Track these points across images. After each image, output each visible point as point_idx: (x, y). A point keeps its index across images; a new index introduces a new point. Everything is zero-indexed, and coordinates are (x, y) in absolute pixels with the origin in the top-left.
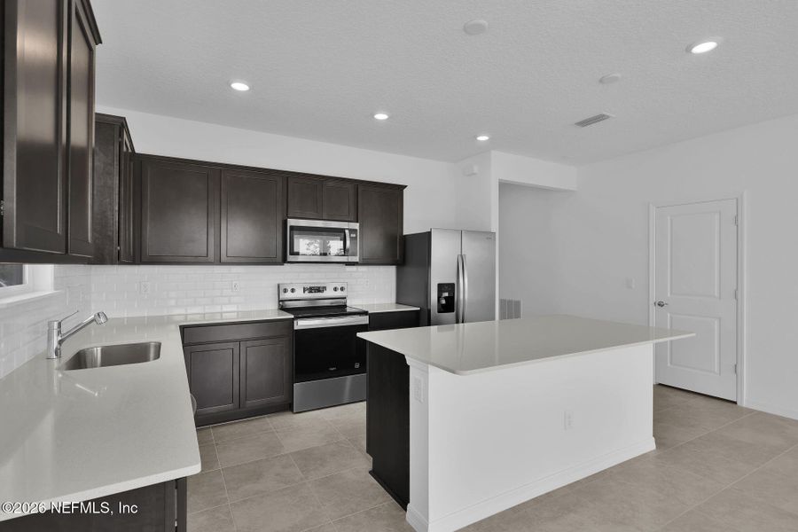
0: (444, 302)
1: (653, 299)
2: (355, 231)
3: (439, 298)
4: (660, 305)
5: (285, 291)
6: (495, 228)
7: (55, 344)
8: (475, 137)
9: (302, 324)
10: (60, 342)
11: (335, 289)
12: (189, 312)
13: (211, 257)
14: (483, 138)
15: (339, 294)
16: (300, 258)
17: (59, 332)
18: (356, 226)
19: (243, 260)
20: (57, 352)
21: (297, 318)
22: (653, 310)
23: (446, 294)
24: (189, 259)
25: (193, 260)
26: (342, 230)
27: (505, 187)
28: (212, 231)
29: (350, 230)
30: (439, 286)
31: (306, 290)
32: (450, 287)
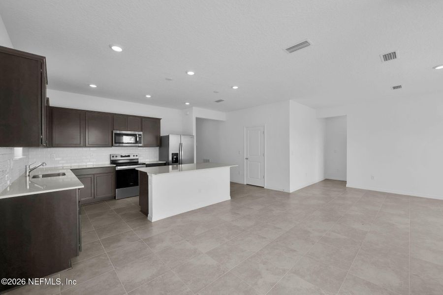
0: (174, 159)
1: (245, 157)
2: (140, 135)
3: (173, 158)
4: (247, 159)
5: (113, 157)
6: (194, 134)
7: (28, 174)
8: (185, 103)
9: (119, 168)
10: (30, 172)
11: (134, 156)
12: (72, 165)
13: (82, 144)
14: (187, 104)
15: (135, 157)
16: (124, 145)
17: (29, 169)
18: (141, 133)
19: (95, 146)
20: (29, 176)
21: (117, 166)
22: (245, 160)
23: (175, 157)
24: (72, 145)
25: (74, 146)
26: (136, 135)
27: (198, 119)
28: (82, 135)
29: (139, 135)
30: (172, 154)
31: (122, 156)
32: (177, 154)
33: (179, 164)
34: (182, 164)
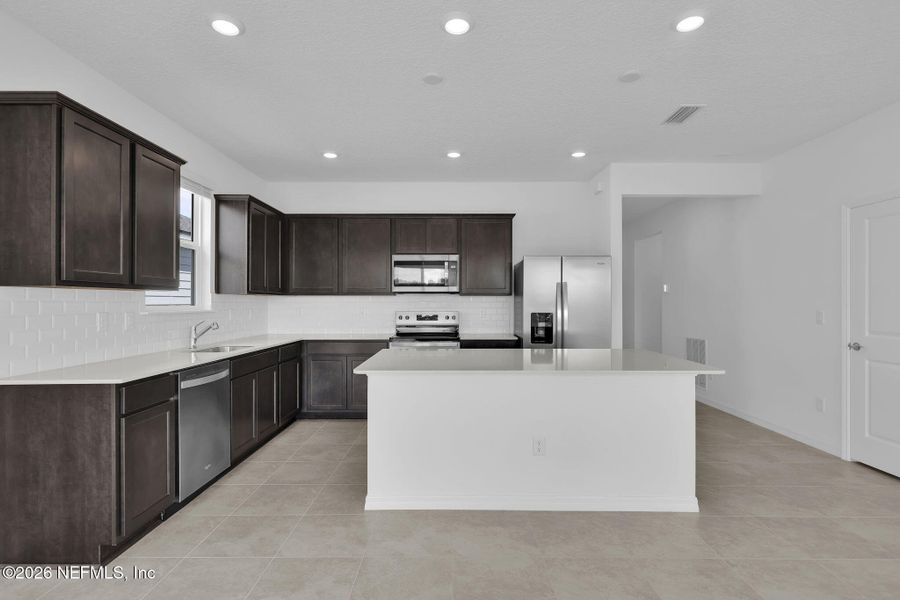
0: (540, 332)
1: (847, 339)
2: (454, 263)
3: (534, 329)
4: (856, 347)
5: (401, 318)
7: (192, 343)
8: (572, 153)
11: (447, 317)
14: (578, 155)
15: (451, 322)
17: (195, 334)
18: (455, 258)
21: (391, 340)
22: (848, 354)
23: (542, 324)
26: (442, 263)
29: (451, 263)
30: (533, 315)
31: (419, 318)
32: (547, 317)
33: (556, 347)
34: (562, 347)
